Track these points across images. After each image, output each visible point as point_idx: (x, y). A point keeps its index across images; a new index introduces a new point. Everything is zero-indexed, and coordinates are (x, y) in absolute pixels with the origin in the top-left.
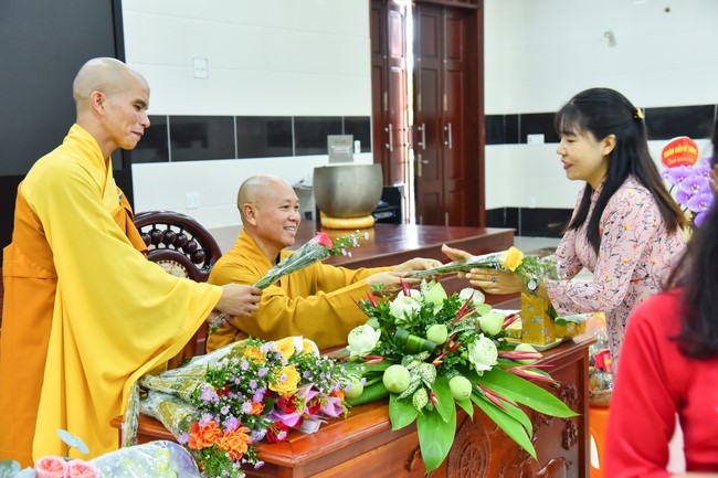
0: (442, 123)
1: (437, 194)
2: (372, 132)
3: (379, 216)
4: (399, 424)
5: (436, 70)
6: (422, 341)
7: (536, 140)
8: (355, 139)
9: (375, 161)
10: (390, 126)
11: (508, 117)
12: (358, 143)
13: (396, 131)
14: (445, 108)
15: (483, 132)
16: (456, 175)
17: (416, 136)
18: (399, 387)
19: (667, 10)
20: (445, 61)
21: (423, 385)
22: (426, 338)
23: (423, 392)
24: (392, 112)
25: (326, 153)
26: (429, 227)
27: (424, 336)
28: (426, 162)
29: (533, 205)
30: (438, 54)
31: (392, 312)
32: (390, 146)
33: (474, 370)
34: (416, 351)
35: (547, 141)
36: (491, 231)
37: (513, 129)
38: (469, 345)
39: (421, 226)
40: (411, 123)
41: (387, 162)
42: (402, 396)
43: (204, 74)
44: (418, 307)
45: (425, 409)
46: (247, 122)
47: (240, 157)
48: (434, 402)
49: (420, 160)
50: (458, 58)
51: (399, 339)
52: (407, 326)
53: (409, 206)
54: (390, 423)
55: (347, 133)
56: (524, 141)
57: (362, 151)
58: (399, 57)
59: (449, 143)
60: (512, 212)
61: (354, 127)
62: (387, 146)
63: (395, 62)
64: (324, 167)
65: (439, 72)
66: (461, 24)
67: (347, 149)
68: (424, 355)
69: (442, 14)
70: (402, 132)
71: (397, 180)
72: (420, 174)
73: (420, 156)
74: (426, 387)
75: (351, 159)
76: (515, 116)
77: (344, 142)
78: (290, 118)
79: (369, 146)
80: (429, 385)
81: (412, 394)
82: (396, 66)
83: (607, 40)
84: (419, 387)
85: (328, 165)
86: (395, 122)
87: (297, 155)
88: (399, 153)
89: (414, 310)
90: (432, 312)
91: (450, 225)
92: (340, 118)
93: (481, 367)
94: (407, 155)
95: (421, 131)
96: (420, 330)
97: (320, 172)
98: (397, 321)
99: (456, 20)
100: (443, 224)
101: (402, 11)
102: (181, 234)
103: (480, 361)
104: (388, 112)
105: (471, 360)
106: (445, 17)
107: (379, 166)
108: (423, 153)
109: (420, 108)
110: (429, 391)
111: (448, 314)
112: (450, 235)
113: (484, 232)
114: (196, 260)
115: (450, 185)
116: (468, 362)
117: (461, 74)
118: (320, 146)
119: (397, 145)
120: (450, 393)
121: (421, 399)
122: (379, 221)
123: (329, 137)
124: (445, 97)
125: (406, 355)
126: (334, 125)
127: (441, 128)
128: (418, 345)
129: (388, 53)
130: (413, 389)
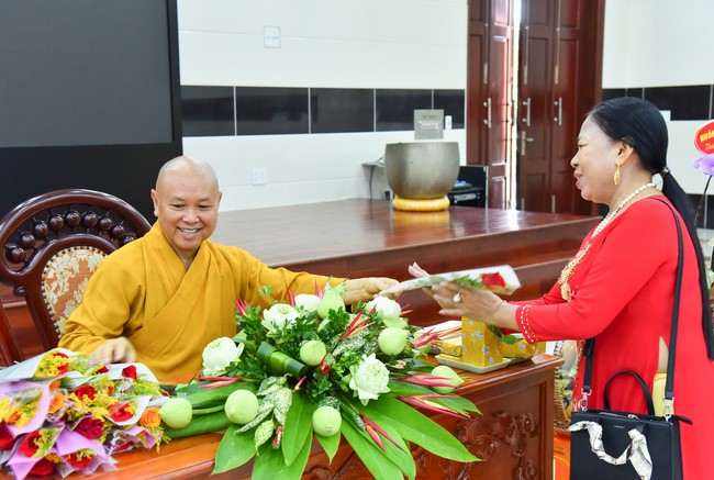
0: (551, 97)
1: (544, 175)
2: (467, 106)
5: (546, 39)
6: (289, 361)
8: (446, 114)
10: (489, 100)
11: (631, 90)
12: (449, 119)
13: (497, 108)
14: (556, 82)
17: (522, 111)
20: (558, 29)
21: (271, 416)
23: (268, 426)
24: (494, 85)
25: (412, 128)
28: (531, 140)
30: (550, 20)
31: (264, 323)
32: (488, 122)
33: (357, 398)
35: (673, 119)
38: (351, 368)
39: (521, 212)
40: (516, 98)
41: (483, 143)
42: (242, 430)
43: (276, 43)
45: (265, 446)
49: (523, 137)
50: (575, 26)
52: (281, 341)
54: (214, 465)
55: (437, 107)
57: (453, 127)
58: (505, 25)
59: (559, 119)
61: (447, 102)
62: (485, 121)
63: (500, 31)
65: (550, 43)
67: (437, 124)
68: (283, 380)
70: (505, 107)
71: (497, 159)
72: (523, 153)
73: (524, 133)
74: (275, 420)
75: (441, 136)
76: (639, 90)
77: (433, 117)
78: (372, 90)
79: (463, 122)
80: (279, 418)
81: (257, 426)
82: (500, 34)
84: (268, 418)
86: (496, 96)
87: (378, 130)
88: (502, 129)
89: (287, 322)
91: (557, 211)
92: (430, 91)
93: (365, 395)
95: (526, 106)
97: (395, 150)
98: (268, 334)
100: (549, 210)
103: (362, 388)
104: (488, 85)
105: (352, 386)
108: (527, 129)
109: (526, 81)
110: (276, 425)
115: (560, 165)
116: (351, 391)
117: (578, 43)
118: (406, 122)
119: (497, 119)
121: (263, 434)
123: (416, 111)
124: (557, 69)
125: (269, 376)
126: (422, 99)
127: (550, 102)
128: (283, 365)
129: (490, 20)
130: (258, 421)
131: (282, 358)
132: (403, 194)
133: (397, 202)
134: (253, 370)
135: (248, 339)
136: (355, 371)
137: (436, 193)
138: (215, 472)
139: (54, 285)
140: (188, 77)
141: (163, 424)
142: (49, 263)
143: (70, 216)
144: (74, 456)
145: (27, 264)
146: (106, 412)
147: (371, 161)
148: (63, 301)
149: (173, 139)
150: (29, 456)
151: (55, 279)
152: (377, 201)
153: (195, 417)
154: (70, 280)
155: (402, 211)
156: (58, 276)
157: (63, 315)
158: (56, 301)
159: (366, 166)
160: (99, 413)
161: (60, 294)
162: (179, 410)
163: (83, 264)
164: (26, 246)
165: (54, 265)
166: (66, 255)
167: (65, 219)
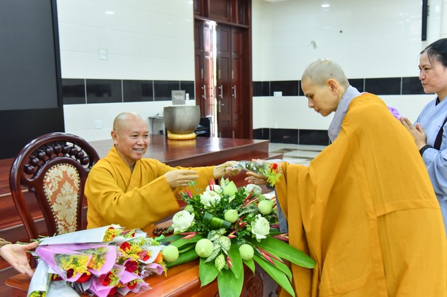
0: (231, 85)
1: (229, 121)
2: (195, 89)
3: (198, 133)
4: (206, 281)
5: (228, 58)
6: (221, 221)
7: (278, 94)
8: (186, 93)
9: (197, 104)
10: (205, 86)
11: (264, 82)
12: (188, 95)
13: (207, 89)
14: (233, 78)
15: (252, 90)
16: (238, 112)
17: (218, 92)
18: (206, 255)
19: (341, 32)
20: (233, 54)
21: (221, 252)
22: (224, 219)
23: (222, 257)
24: (206, 79)
25: (171, 100)
26: (225, 139)
27: (222, 218)
28: (223, 105)
29: (276, 127)
30: (229, 50)
31: (202, 202)
32: (205, 96)
33: (255, 238)
34: (217, 228)
35: (283, 95)
36: (256, 141)
37: (267, 89)
38: (252, 223)
39: (220, 139)
40: (215, 85)
41: (203, 105)
42: (208, 260)
43: (105, 57)
44: (219, 199)
45: (223, 270)
46: (128, 83)
47: (124, 101)
48: (229, 264)
49: (220, 104)
50: (239, 52)
51: (207, 220)
52: (212, 211)
53: (214, 127)
54: (200, 281)
55: (182, 89)
56: (272, 95)
57: (190, 99)
58: (209, 51)
59: (235, 95)
60: (266, 130)
61: (186, 87)
62: (203, 96)
63: (207, 54)
64: (170, 107)
65: (230, 60)
66: (240, 35)
67: (182, 98)
68: (223, 231)
69: (231, 30)
70: (210, 90)
71: (208, 114)
72: (220, 111)
73: (220, 102)
74: (224, 254)
75: (184, 103)
76: (268, 82)
77: (180, 94)
78: (151, 81)
79: (194, 96)
80: (226, 252)
81: (215, 259)
82: (207, 55)
83: (312, 46)
84: (220, 253)
85: (172, 106)
86: (207, 84)
87: (156, 100)
88: (209, 100)
89: (216, 201)
90: (228, 201)
91: (236, 137)
92: (178, 81)
93: (259, 237)
94: (214, 101)
95: (220, 89)
96: (220, 213)
97: (168, 110)
98: (205, 207)
99: (237, 33)
100: (231, 137)
101: (211, 28)
102: (74, 147)
103: (259, 233)
104: (204, 79)
105: (253, 232)
106: (233, 31)
107: (199, 107)
108: (221, 100)
109: (220, 77)
110: (226, 256)
111: (238, 202)
112: (235, 143)
113: (252, 142)
114: (84, 163)
115: (235, 117)
116: (251, 233)
117: (241, 60)
118: (168, 96)
119: (208, 96)
120: (240, 256)
121: (221, 262)
122: (199, 135)
123: (173, 91)
124: (233, 72)
125: (211, 230)
126: (175, 85)
127: (230, 88)
128: (219, 223)
129: (203, 49)
130: (215, 255)
131: (217, 220)
132: (173, 132)
133: (170, 135)
134: (204, 228)
135: (195, 210)
136: (254, 224)
137: (190, 130)
138: (202, 285)
139: (50, 185)
140: (66, 74)
141: (164, 260)
142: (47, 173)
143: (56, 147)
144: (129, 283)
145: (35, 175)
146: (138, 257)
147: (153, 115)
148: (55, 194)
149: (59, 106)
150: (106, 285)
151: (50, 182)
152: (156, 135)
153: (180, 254)
154: (59, 183)
155: (173, 140)
156: (52, 181)
157: (56, 202)
158: (51, 194)
159: (150, 118)
160: (134, 258)
161: (53, 190)
162: (172, 252)
163: (65, 173)
164: (35, 165)
165: (50, 174)
166: (56, 169)
167: (54, 149)
